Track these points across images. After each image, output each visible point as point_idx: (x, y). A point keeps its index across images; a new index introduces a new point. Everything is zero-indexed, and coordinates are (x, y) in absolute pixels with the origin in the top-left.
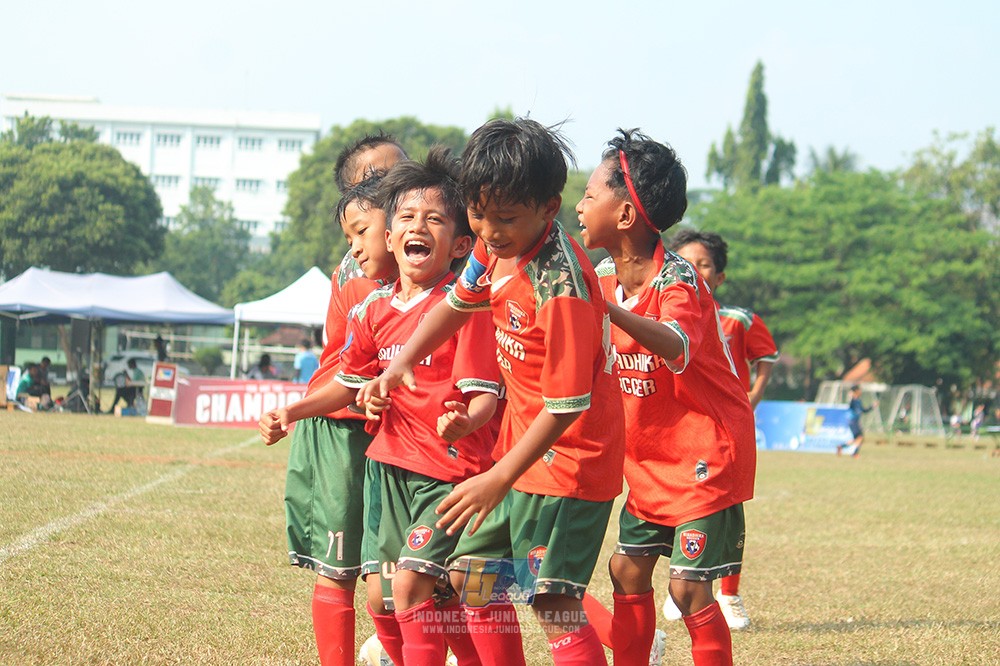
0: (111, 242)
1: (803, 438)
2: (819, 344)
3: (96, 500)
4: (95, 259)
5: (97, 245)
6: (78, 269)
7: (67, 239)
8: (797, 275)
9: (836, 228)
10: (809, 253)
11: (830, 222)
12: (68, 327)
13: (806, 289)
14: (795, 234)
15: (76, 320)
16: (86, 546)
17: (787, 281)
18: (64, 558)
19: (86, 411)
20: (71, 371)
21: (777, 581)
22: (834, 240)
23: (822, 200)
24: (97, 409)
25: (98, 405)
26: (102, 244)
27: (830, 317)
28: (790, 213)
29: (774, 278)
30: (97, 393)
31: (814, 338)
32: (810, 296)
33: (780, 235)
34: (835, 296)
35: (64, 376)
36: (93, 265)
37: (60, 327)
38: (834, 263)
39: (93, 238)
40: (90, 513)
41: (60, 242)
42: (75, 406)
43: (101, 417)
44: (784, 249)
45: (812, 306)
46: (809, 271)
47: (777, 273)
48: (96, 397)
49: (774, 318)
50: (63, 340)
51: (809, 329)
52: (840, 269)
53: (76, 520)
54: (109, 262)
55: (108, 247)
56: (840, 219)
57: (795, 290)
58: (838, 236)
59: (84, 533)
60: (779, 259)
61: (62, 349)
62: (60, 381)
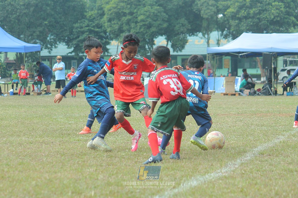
0: (279, 19)
3: (279, 135)
4: (272, 27)
5: (272, 20)
6: (265, 32)
7: (259, 19)
12: (262, 58)
15: (264, 54)
16: (277, 156)
18: (267, 162)
19: (270, 94)
20: (263, 77)
24: (276, 93)
25: (276, 92)
26: (275, 20)
30: (275, 86)
35: (260, 80)
36: (271, 30)
37: (257, 58)
39: (271, 18)
40: (277, 141)
41: (256, 20)
42: (267, 92)
43: (277, 97)
48: (275, 88)
50: (259, 63)
53: (271, 144)
54: (278, 28)
55: (277, 21)
59: (275, 150)
61: (258, 68)
62: (258, 82)
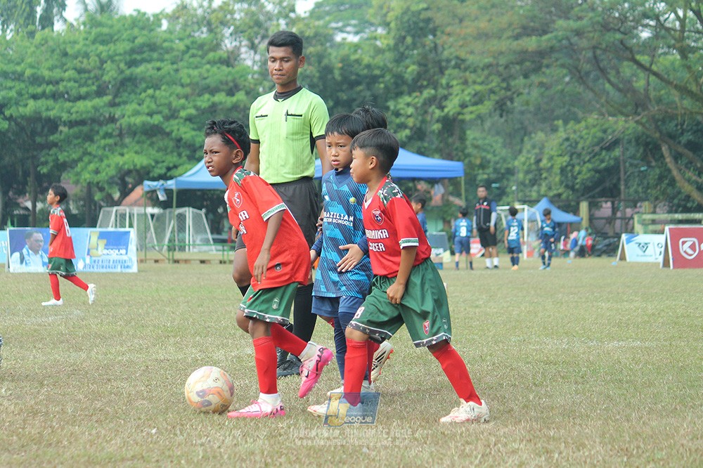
1: (88, 260)
2: (97, 172)
8: (73, 110)
9: (108, 66)
10: (83, 90)
11: (103, 62)
13: (82, 123)
14: (71, 73)
17: (65, 116)
21: (81, 396)
22: (106, 78)
23: (94, 42)
27: (104, 148)
28: (65, 54)
29: (52, 114)
31: (92, 167)
32: (85, 129)
33: (57, 74)
34: (109, 128)
38: (107, 99)
44: (61, 87)
45: (89, 138)
46: (84, 107)
47: (56, 110)
49: (54, 150)
51: (86, 159)
52: (113, 104)
56: (111, 58)
57: (71, 124)
58: (111, 73)
60: (55, 96)
